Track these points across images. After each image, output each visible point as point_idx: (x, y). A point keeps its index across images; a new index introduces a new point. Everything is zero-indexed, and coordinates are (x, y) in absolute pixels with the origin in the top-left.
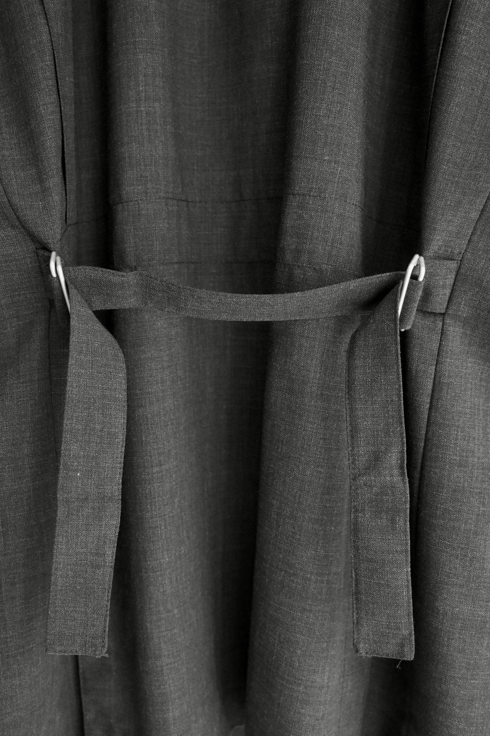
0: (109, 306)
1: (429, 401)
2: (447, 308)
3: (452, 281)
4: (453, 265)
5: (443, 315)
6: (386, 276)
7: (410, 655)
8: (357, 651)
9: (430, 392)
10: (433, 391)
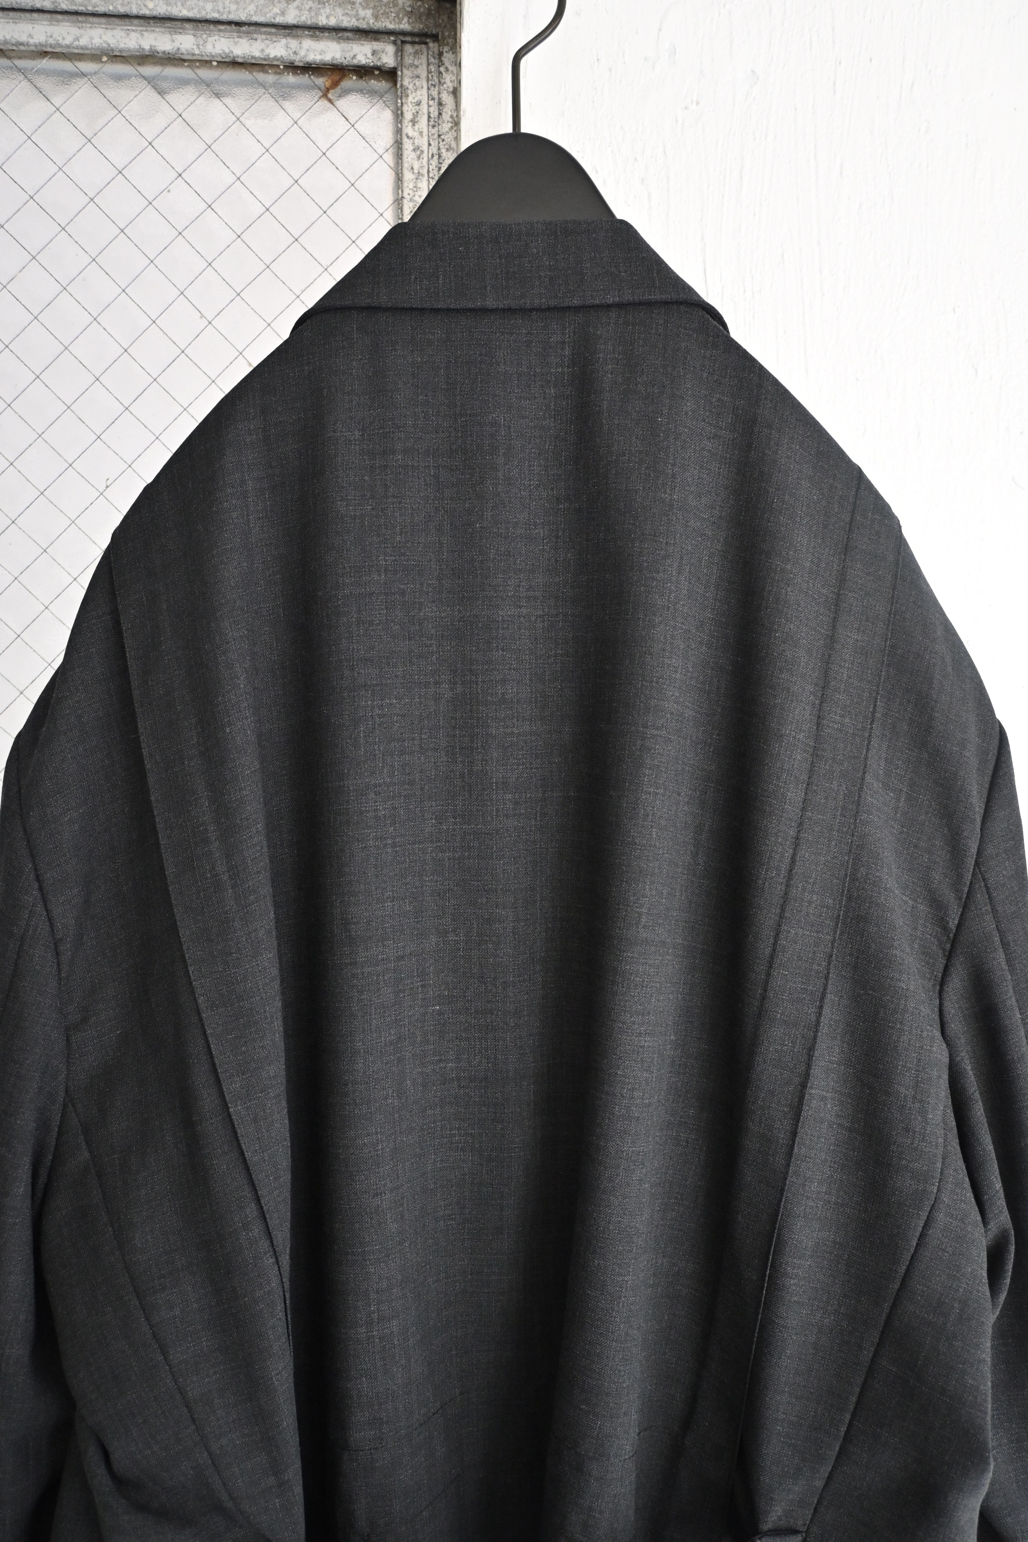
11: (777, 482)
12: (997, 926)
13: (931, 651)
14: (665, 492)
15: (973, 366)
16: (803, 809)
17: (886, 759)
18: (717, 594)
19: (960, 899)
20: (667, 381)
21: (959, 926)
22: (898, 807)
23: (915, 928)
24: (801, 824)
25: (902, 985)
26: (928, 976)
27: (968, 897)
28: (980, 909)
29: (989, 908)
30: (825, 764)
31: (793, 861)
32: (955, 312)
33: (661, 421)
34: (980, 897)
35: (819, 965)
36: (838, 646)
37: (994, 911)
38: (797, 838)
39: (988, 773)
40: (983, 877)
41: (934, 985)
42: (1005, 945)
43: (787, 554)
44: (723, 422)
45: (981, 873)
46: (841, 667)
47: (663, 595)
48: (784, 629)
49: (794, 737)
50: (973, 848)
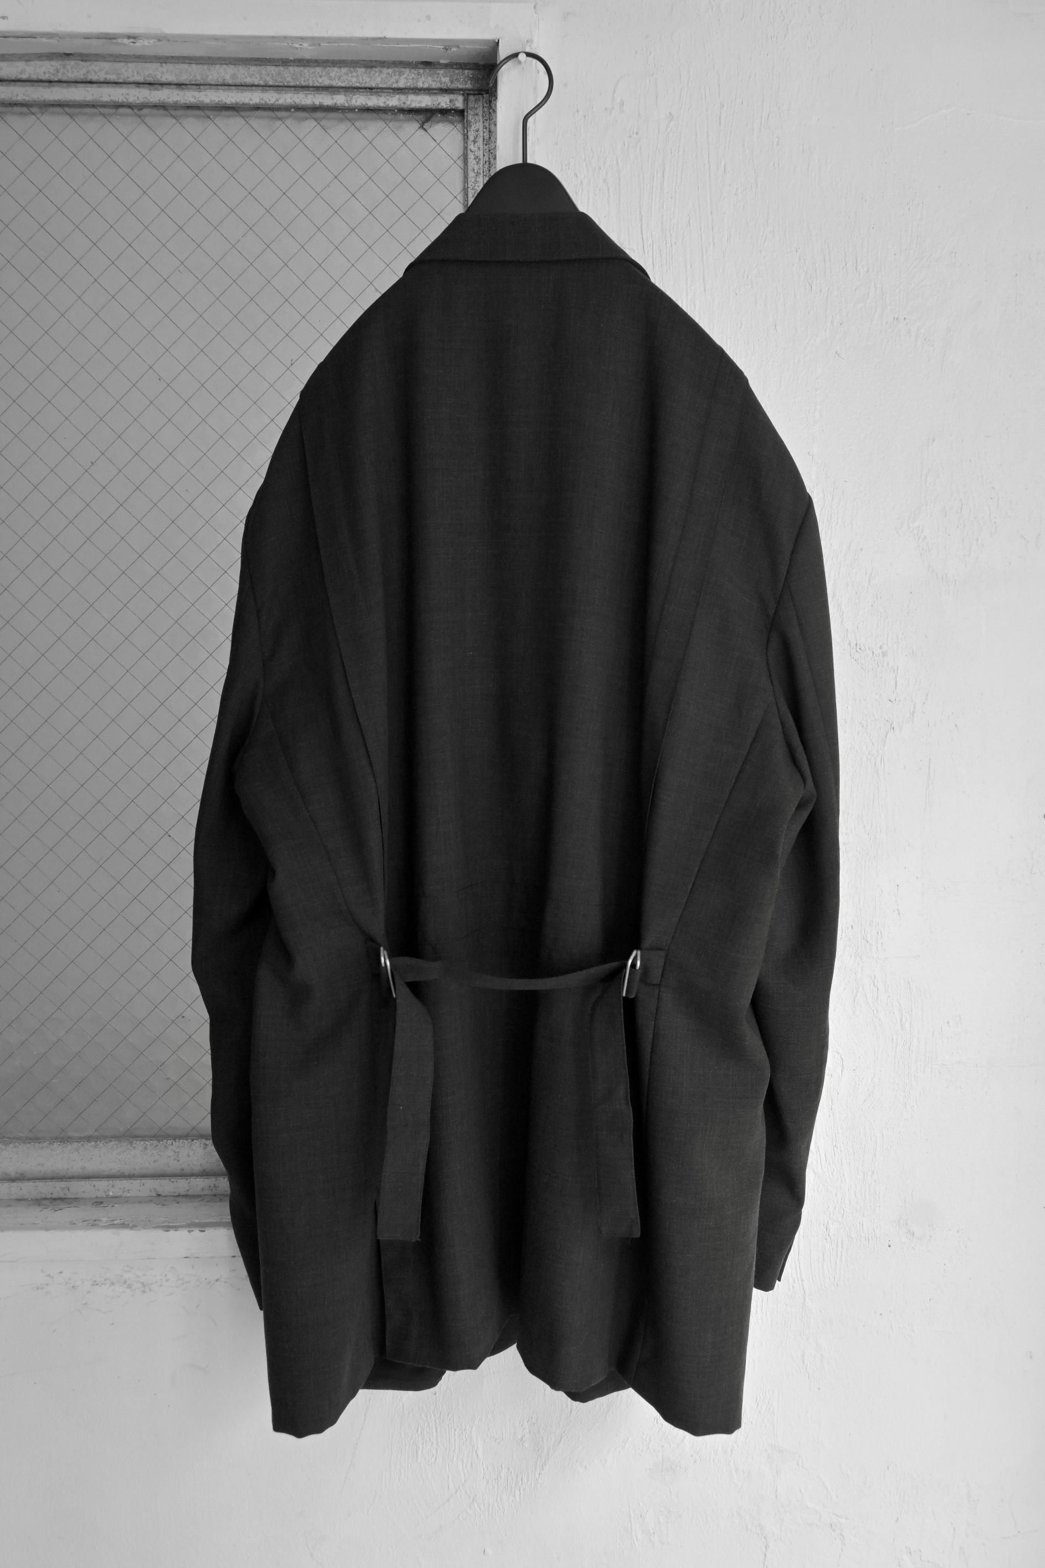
0: (418, 979)
1: (650, 1046)
2: (661, 981)
3: (663, 964)
4: (663, 954)
5: (659, 985)
6: (615, 964)
7: (637, 1234)
8: (601, 1232)
9: (651, 1040)
10: (653, 1039)
16: (680, 540)
19: (776, 598)
20: (607, 303)
21: (775, 614)
23: (750, 616)
24: (678, 548)
27: (780, 598)
28: (786, 604)
29: (791, 603)
30: (694, 517)
31: (673, 568)
34: (786, 597)
36: (704, 451)
37: (795, 605)
42: (800, 625)
45: (788, 584)
46: (706, 462)
50: (783, 569)
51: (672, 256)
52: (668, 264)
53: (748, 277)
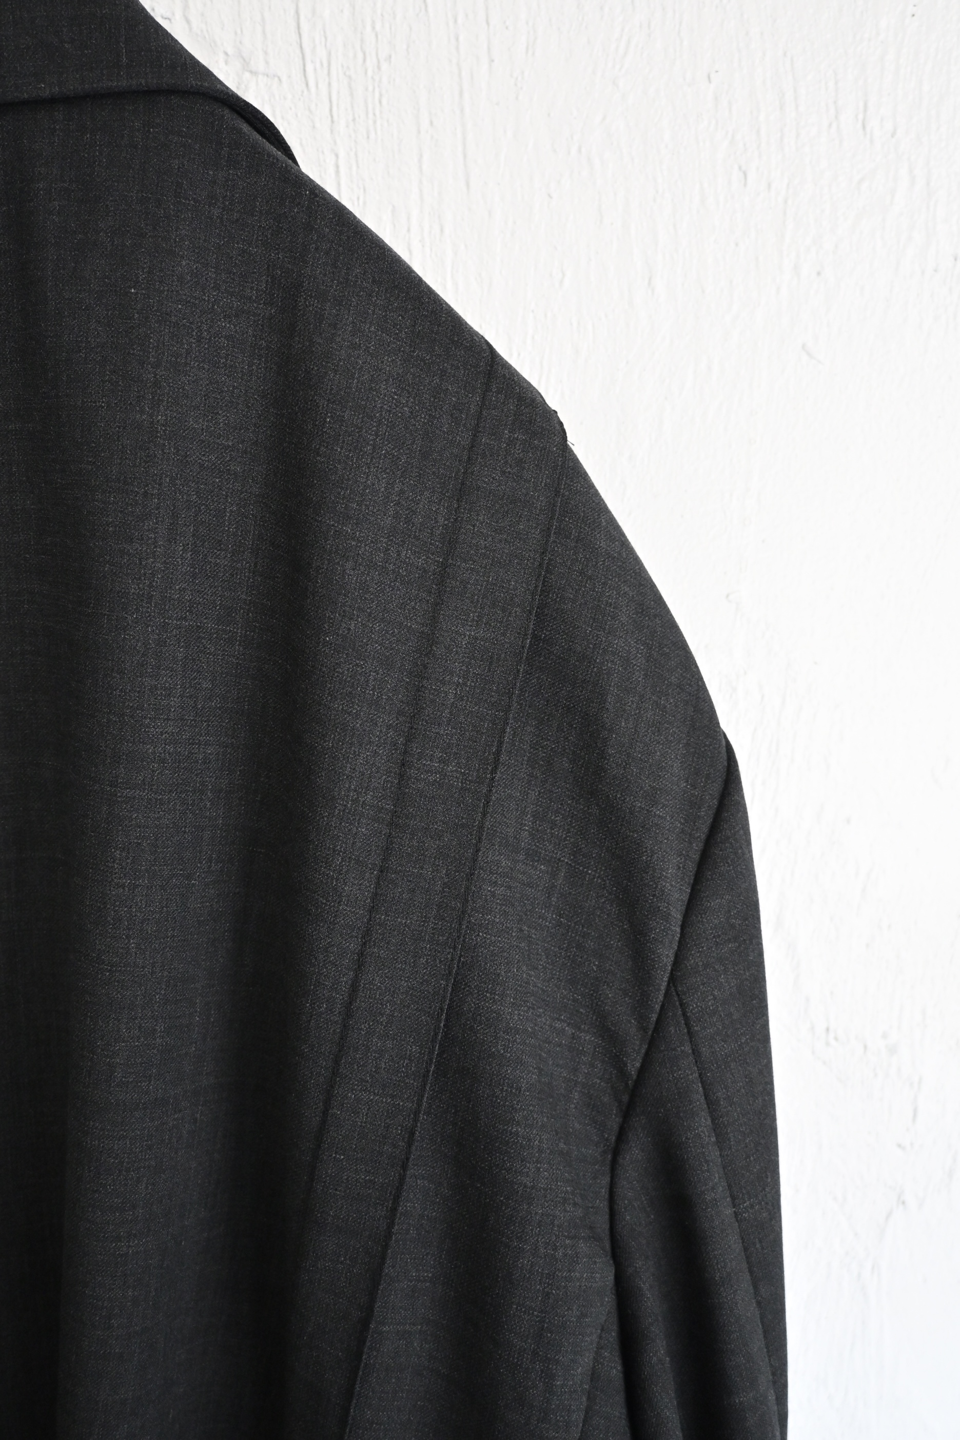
11: (332, 389)
12: (700, 1075)
13: (605, 651)
14: (142, 412)
15: (740, 168)
16: (372, 910)
17: (535, 816)
18: (256, 564)
19: (645, 1030)
20: (147, 225)
21: (642, 1071)
22: (554, 886)
23: (575, 1070)
24: (367, 933)
25: (525, 1180)
26: (596, 1138)
27: (656, 1030)
28: (675, 1049)
29: (688, 1048)
30: (411, 839)
31: (354, 988)
32: (710, 81)
33: (136, 294)
34: (675, 1029)
35: (394, 1146)
36: (439, 651)
37: (696, 1052)
38: (361, 954)
39: (699, 837)
40: (680, 1000)
41: (605, 1152)
42: (711, 1103)
43: (346, 507)
44: (252, 288)
45: (678, 995)
46: (443, 683)
47: (140, 578)
48: (339, 629)
49: (355, 801)
50: (666, 955)
51: (381, 95)
52: (371, 115)
53: (580, 150)
